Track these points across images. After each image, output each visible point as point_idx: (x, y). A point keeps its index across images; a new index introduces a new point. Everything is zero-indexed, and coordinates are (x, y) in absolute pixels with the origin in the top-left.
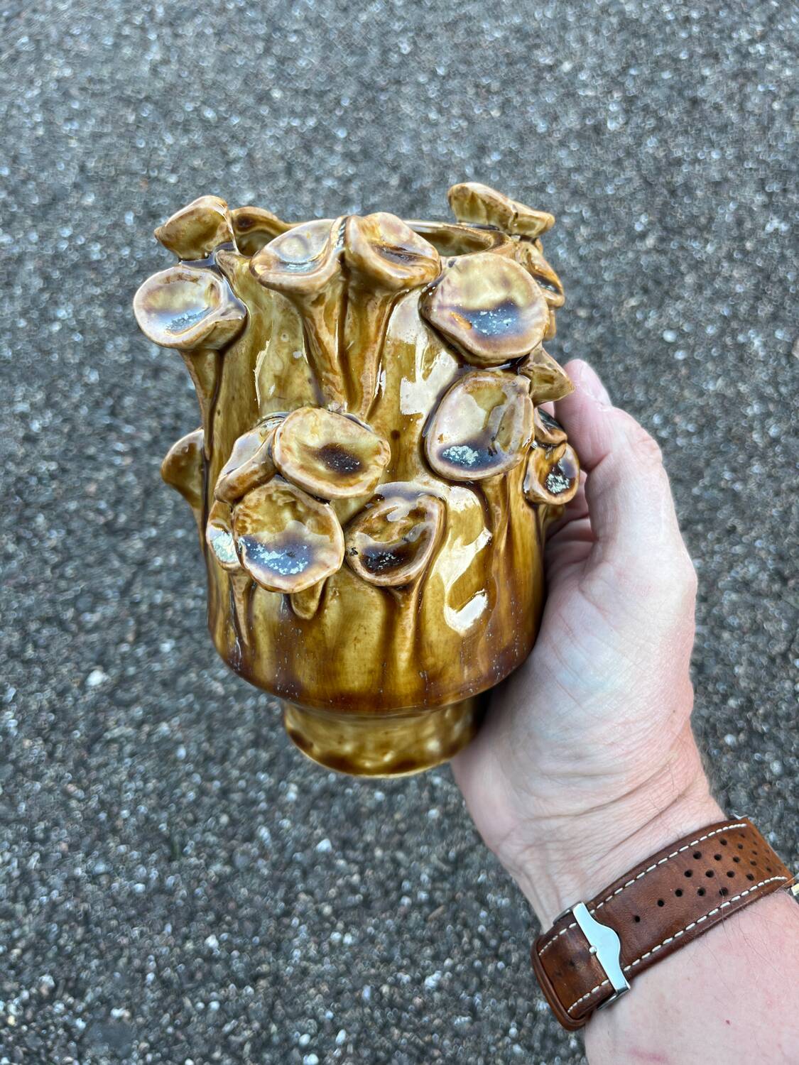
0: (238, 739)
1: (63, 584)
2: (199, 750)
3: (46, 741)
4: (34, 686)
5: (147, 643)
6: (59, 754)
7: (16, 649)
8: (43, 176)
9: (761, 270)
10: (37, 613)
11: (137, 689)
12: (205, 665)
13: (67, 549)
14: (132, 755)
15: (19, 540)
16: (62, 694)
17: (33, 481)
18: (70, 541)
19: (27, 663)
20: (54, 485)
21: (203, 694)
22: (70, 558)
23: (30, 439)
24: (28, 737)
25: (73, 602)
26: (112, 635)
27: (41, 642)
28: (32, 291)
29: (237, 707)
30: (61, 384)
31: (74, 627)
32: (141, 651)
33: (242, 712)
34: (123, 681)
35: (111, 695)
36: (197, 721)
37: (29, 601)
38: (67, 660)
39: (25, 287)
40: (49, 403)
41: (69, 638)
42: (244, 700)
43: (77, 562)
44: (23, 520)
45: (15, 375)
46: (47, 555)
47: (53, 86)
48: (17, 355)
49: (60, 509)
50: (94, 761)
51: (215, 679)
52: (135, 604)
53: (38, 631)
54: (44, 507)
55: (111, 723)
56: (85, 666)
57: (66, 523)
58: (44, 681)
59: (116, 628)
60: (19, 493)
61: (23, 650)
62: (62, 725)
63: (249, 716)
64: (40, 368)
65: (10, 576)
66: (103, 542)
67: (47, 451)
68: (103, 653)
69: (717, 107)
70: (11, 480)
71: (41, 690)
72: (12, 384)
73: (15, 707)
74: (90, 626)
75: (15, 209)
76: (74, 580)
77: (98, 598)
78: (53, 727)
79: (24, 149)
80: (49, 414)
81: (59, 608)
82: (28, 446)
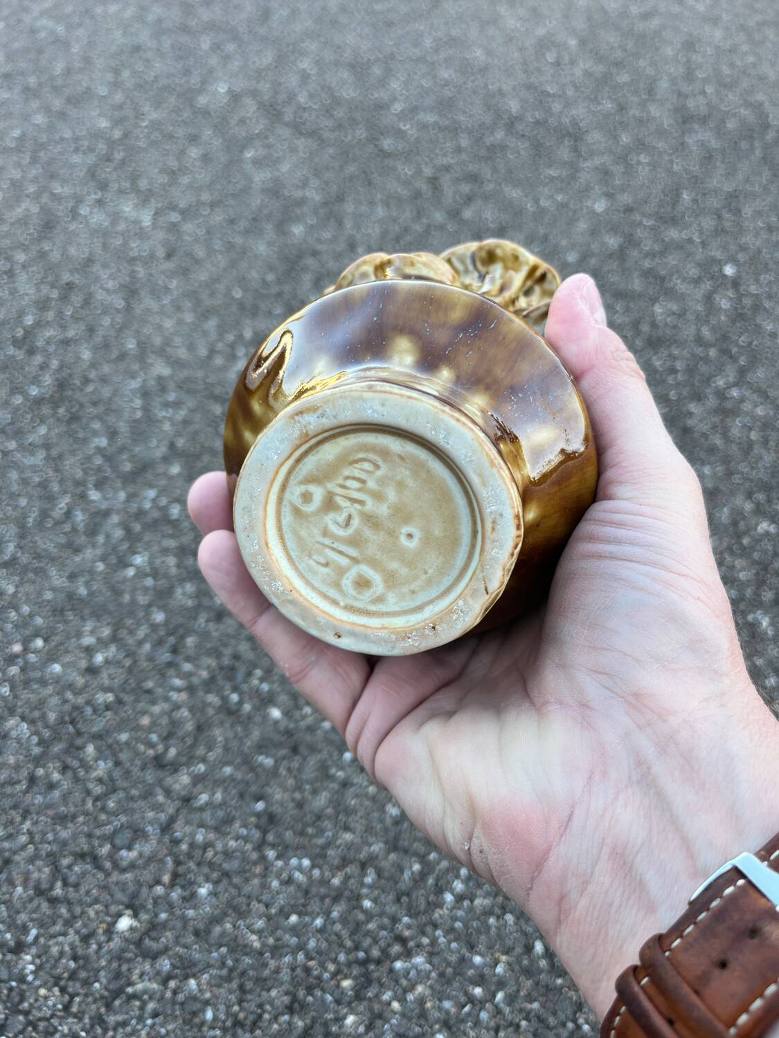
0: (271, 1002)
1: (103, 817)
2: (228, 1014)
3: (63, 990)
4: (58, 928)
5: (183, 887)
6: (74, 1009)
7: (44, 886)
8: (137, 449)
9: (758, 563)
10: (72, 847)
11: (167, 937)
12: (242, 914)
13: (112, 779)
14: (155, 1015)
15: (65, 769)
16: (85, 939)
17: (89, 710)
18: (117, 774)
19: (53, 901)
20: (109, 714)
21: (237, 947)
22: (114, 791)
23: (92, 671)
24: (44, 985)
25: (110, 838)
26: (147, 876)
27: (72, 879)
28: (114, 541)
29: (273, 964)
30: (129, 622)
31: (108, 865)
32: (175, 895)
33: (277, 971)
34: (154, 928)
35: (139, 943)
36: (229, 979)
37: (65, 834)
38: (96, 901)
39: (108, 536)
40: (114, 639)
41: (101, 876)
42: (282, 956)
43: (121, 795)
44: (74, 748)
45: (87, 611)
46: (91, 786)
47: (152, 382)
48: (91, 594)
49: (110, 741)
50: (112, 1019)
51: (253, 932)
52: (176, 842)
53: (70, 867)
54: (97, 737)
55: (135, 977)
56: (113, 909)
57: (115, 755)
58: (68, 923)
59: (153, 867)
60: (72, 722)
61: (51, 888)
62: (83, 974)
63: (285, 975)
64: (111, 607)
65: (50, 806)
66: (150, 776)
67: (107, 682)
68: (135, 896)
69: (705, 436)
70: (67, 707)
71: (65, 934)
72: (83, 619)
73: (34, 950)
74: (124, 864)
75: (108, 472)
76: (115, 814)
77: (138, 833)
78: (73, 976)
79: (123, 427)
80: (113, 649)
81: (96, 843)
82: (88, 678)
